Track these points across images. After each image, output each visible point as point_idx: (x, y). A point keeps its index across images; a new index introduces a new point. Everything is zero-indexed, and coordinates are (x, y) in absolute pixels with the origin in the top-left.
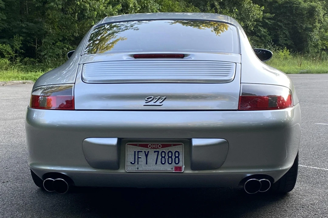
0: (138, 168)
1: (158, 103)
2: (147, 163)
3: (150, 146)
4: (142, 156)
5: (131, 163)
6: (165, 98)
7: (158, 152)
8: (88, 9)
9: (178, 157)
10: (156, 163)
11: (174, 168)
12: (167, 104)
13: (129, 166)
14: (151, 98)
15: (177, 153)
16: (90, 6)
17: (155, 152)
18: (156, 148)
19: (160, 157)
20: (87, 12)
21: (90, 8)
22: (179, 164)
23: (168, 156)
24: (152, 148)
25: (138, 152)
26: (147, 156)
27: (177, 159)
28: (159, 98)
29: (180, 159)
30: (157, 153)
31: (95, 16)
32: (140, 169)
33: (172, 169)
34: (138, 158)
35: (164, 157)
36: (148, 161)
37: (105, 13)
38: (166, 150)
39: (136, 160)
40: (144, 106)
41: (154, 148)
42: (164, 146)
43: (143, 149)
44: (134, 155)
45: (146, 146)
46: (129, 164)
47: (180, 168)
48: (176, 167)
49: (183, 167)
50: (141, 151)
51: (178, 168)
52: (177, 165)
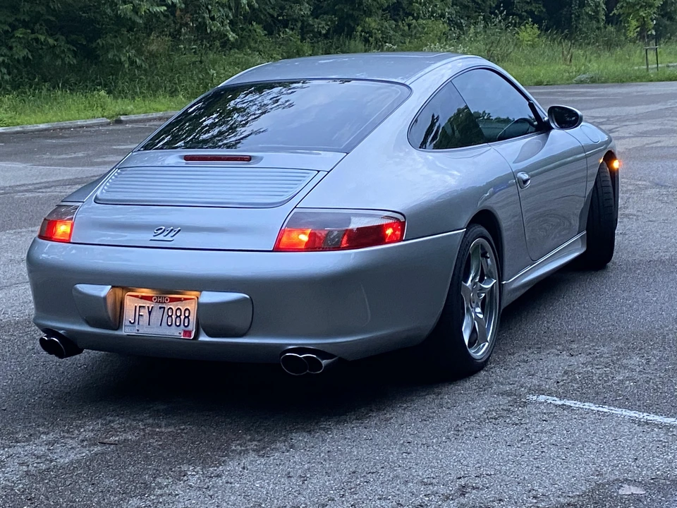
0: (138, 330)
1: (168, 238)
2: (149, 324)
3: (155, 299)
4: (144, 312)
5: (130, 322)
6: (179, 230)
7: (164, 308)
9: (188, 317)
10: (161, 324)
11: (182, 333)
12: (180, 239)
13: (128, 326)
14: (161, 229)
15: (187, 312)
17: (160, 308)
18: (162, 303)
19: (166, 316)
22: (189, 327)
23: (176, 315)
24: (157, 302)
25: (140, 307)
26: (150, 313)
27: (186, 320)
28: (172, 230)
29: (191, 320)
30: (162, 309)
32: (140, 332)
33: (180, 333)
34: (139, 315)
35: (171, 316)
36: (151, 320)
38: (174, 306)
39: (137, 318)
40: (150, 240)
41: (160, 302)
42: (173, 300)
43: (146, 303)
44: (134, 311)
45: (149, 299)
46: (128, 323)
47: (190, 332)
48: (185, 332)
49: (194, 332)
50: (144, 307)
51: (188, 333)
52: (186, 329)
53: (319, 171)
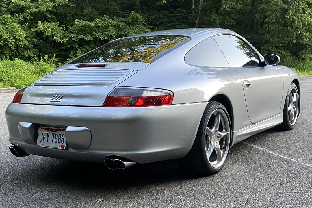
0: (43, 145)
1: (58, 100)
2: (47, 142)
4: (46, 136)
5: (40, 140)
6: (63, 97)
7: (54, 134)
8: (296, 21)
10: (52, 142)
11: (61, 147)
12: (64, 101)
13: (39, 142)
14: (55, 96)
15: (63, 136)
16: (298, 18)
17: (52, 134)
18: (53, 132)
19: (54, 138)
20: (295, 24)
21: (298, 20)
22: (64, 144)
23: (59, 137)
24: (51, 131)
25: (44, 133)
26: (48, 136)
27: (63, 140)
28: (60, 96)
29: (65, 140)
30: (53, 135)
31: (301, 26)
32: (44, 145)
33: (60, 147)
34: (44, 137)
35: (57, 138)
36: (49, 140)
37: (310, 23)
38: (58, 133)
39: (43, 139)
40: (50, 101)
41: (52, 131)
42: (58, 130)
43: (47, 132)
44: (42, 135)
45: (48, 130)
47: (64, 146)
48: (62, 146)
49: (65, 146)
50: (46, 133)
51: (63, 147)
52: (62, 145)
53: (133, 71)
